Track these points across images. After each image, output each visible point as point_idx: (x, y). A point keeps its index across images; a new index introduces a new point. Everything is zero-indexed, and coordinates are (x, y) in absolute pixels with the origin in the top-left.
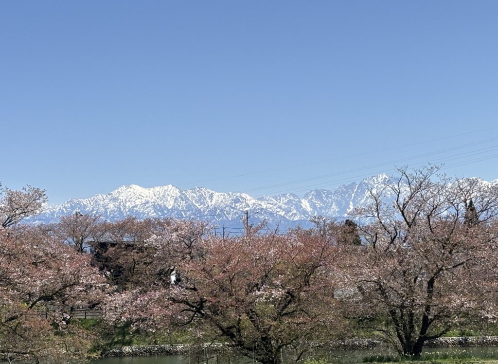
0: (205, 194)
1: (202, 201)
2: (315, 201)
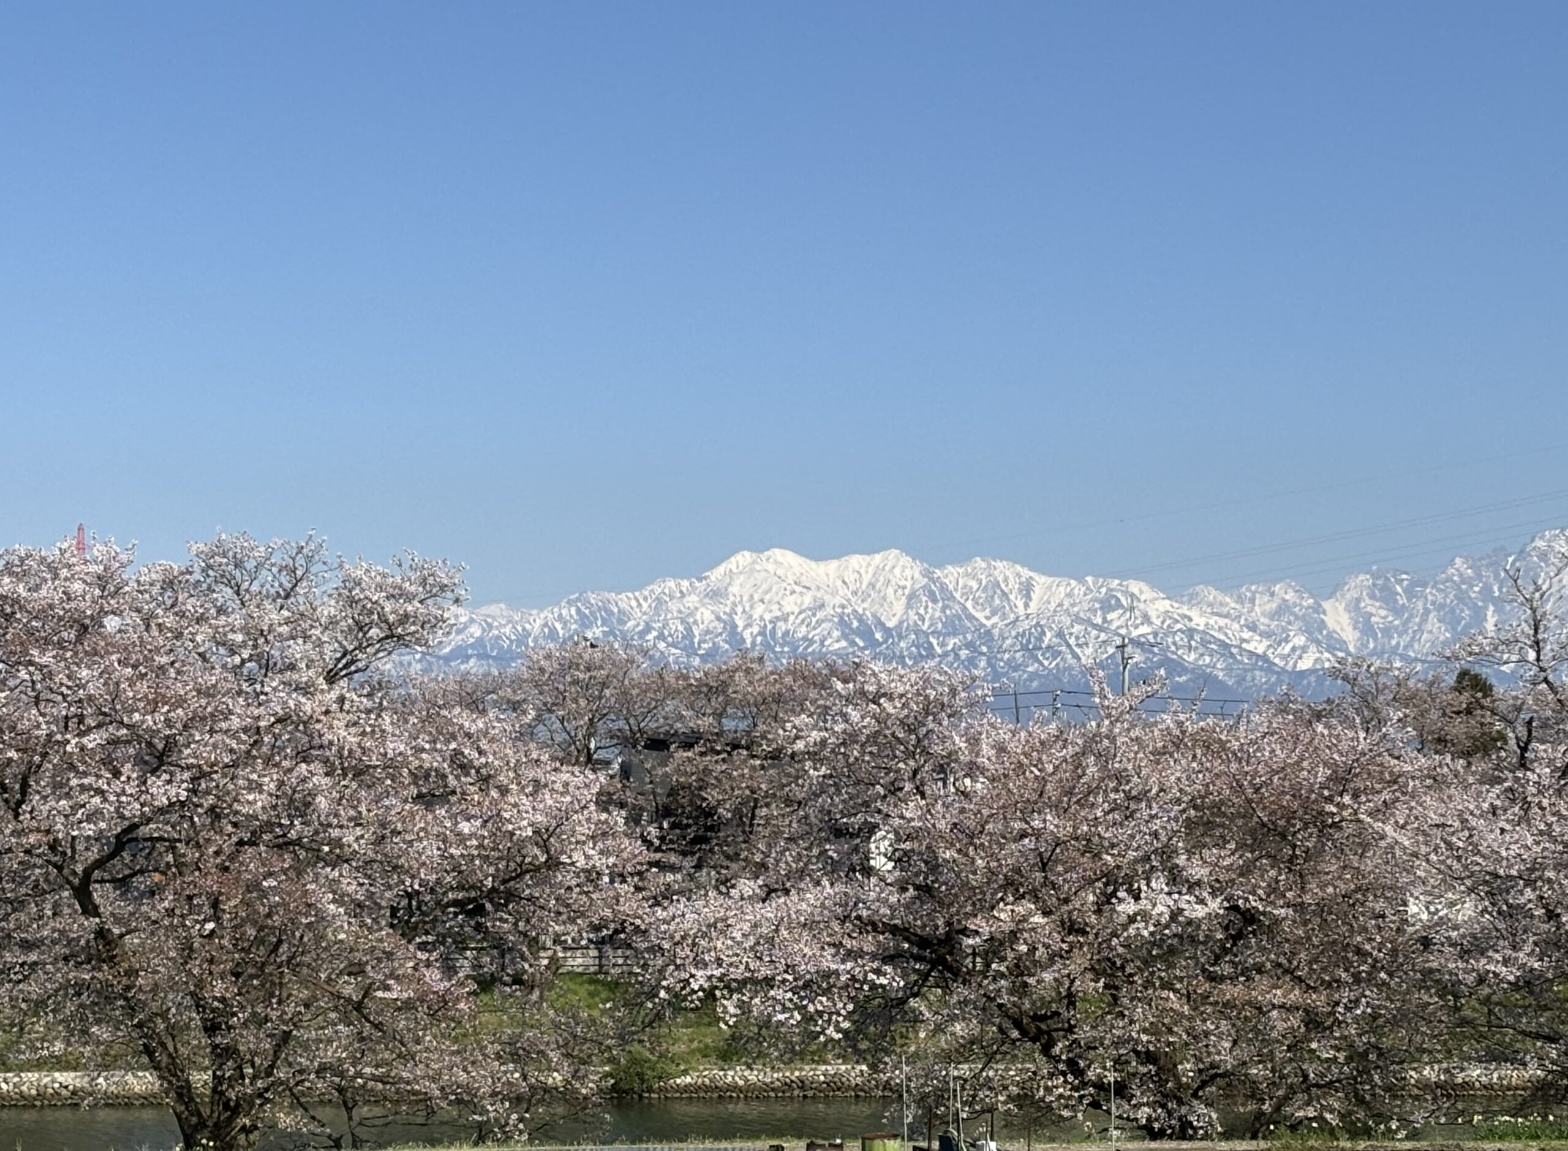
0: (1006, 580)
1: (997, 602)
2: (1369, 606)
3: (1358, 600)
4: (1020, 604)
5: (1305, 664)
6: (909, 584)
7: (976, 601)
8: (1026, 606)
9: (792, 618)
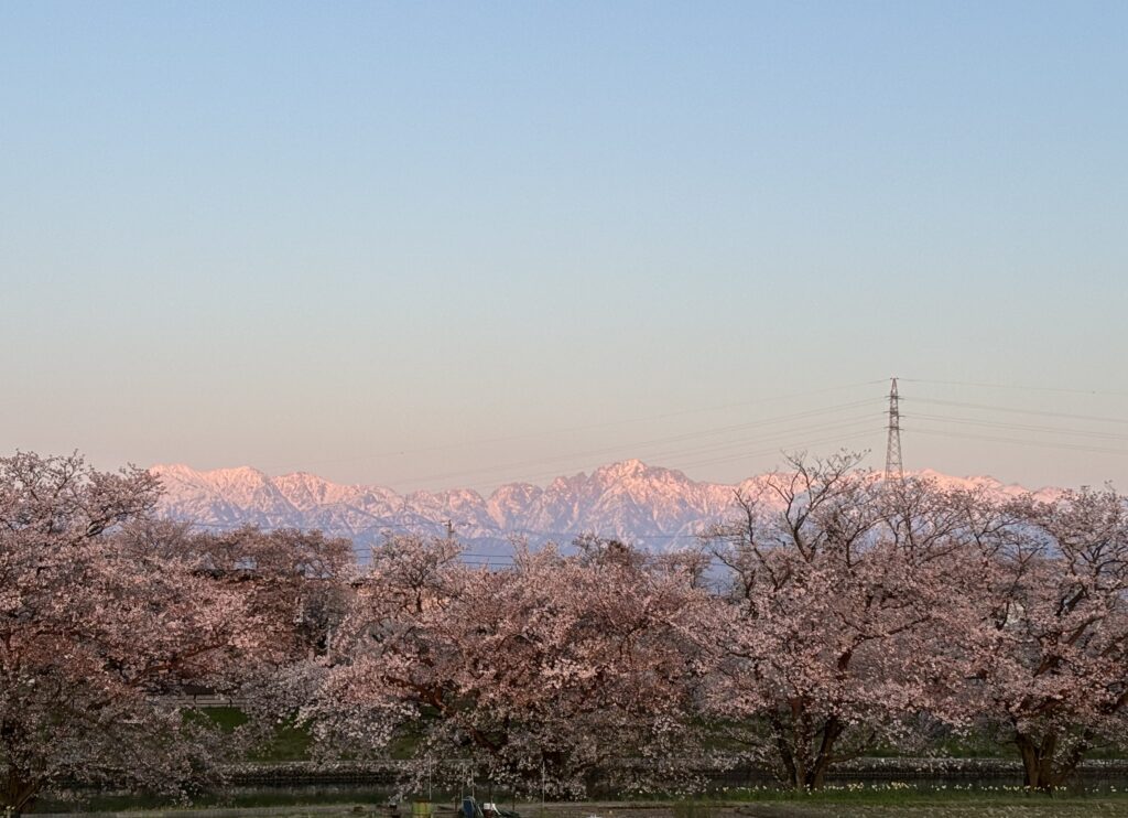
1: (305, 497)
2: (510, 503)
3: (505, 500)
4: (318, 498)
5: (475, 536)
6: (255, 485)
7: (293, 497)
8: (322, 499)
9: (186, 504)
